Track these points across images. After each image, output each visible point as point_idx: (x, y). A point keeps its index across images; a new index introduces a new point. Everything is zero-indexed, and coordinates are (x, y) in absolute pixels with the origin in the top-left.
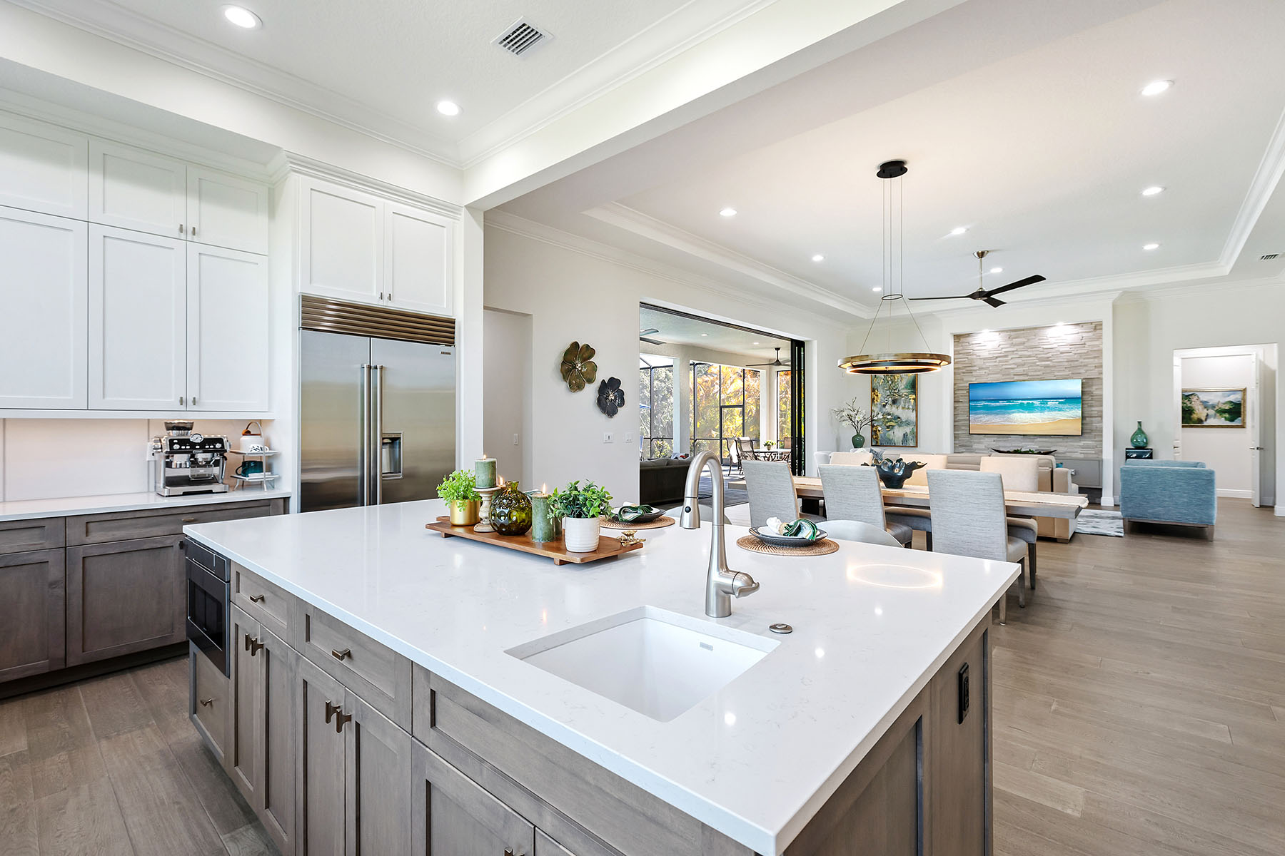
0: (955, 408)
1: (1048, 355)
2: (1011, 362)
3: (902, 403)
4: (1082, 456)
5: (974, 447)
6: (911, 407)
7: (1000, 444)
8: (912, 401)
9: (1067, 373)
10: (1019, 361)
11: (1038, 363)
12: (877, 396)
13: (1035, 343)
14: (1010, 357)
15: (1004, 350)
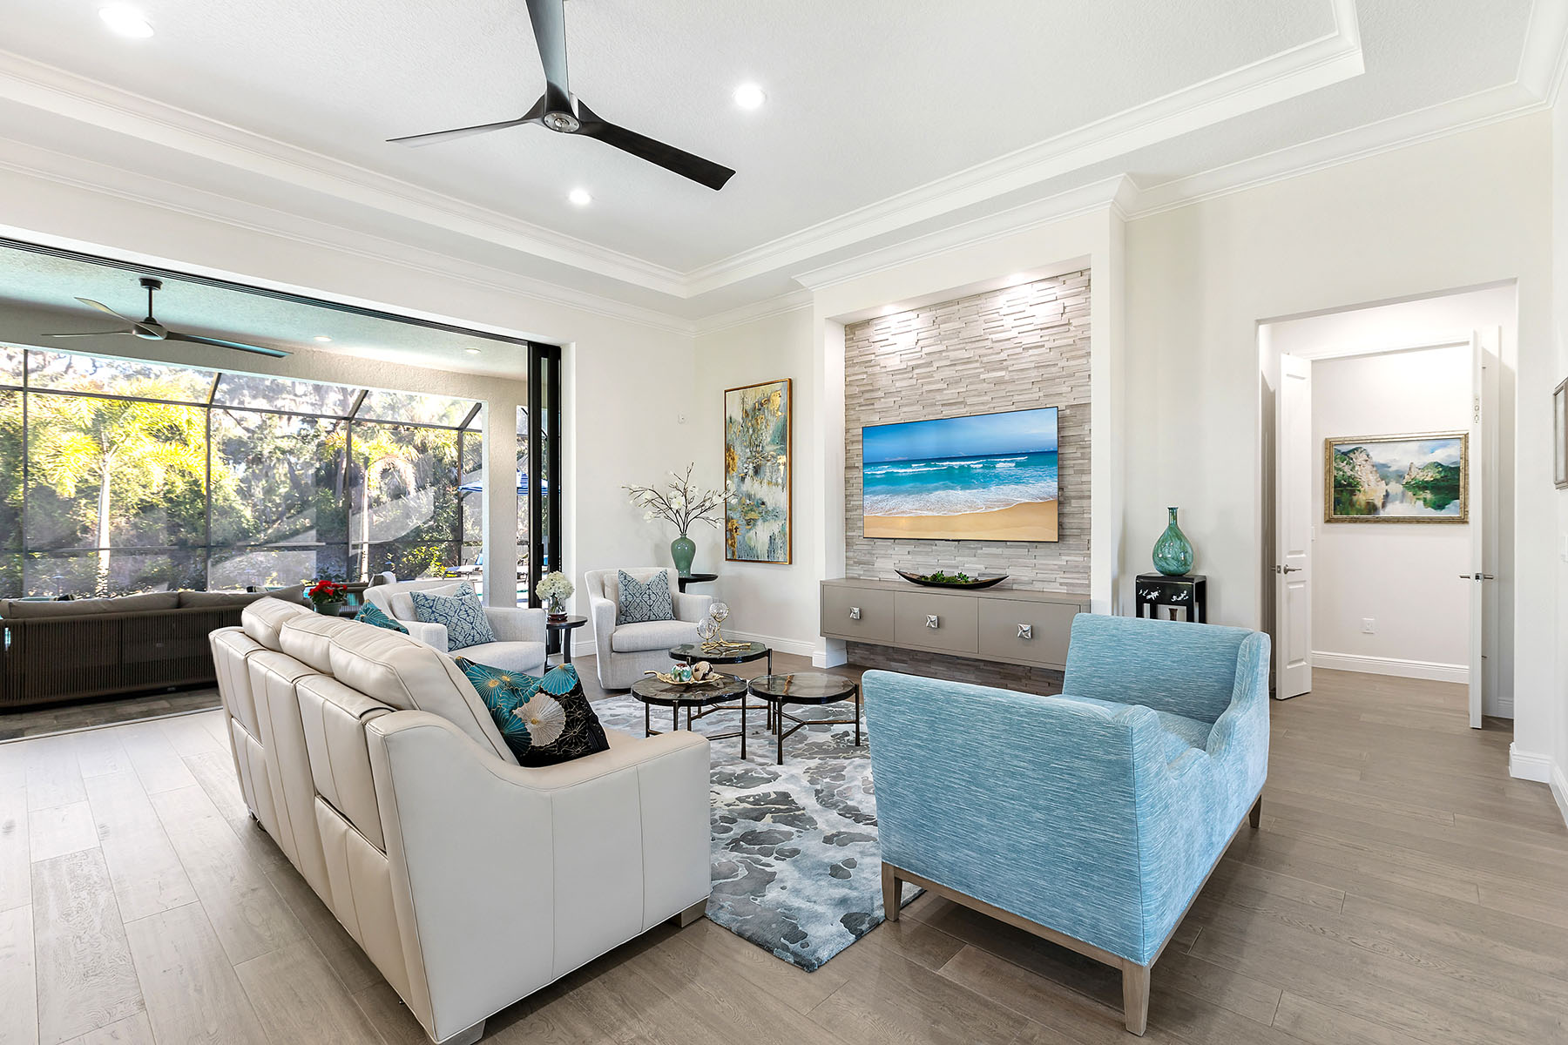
0: (847, 481)
1: (1003, 355)
2: (937, 376)
3: (768, 474)
4: (1064, 590)
6: (780, 481)
7: (920, 559)
8: (784, 468)
9: (1036, 396)
10: (949, 373)
11: (982, 377)
12: (733, 459)
13: (978, 329)
14: (936, 365)
15: (926, 350)
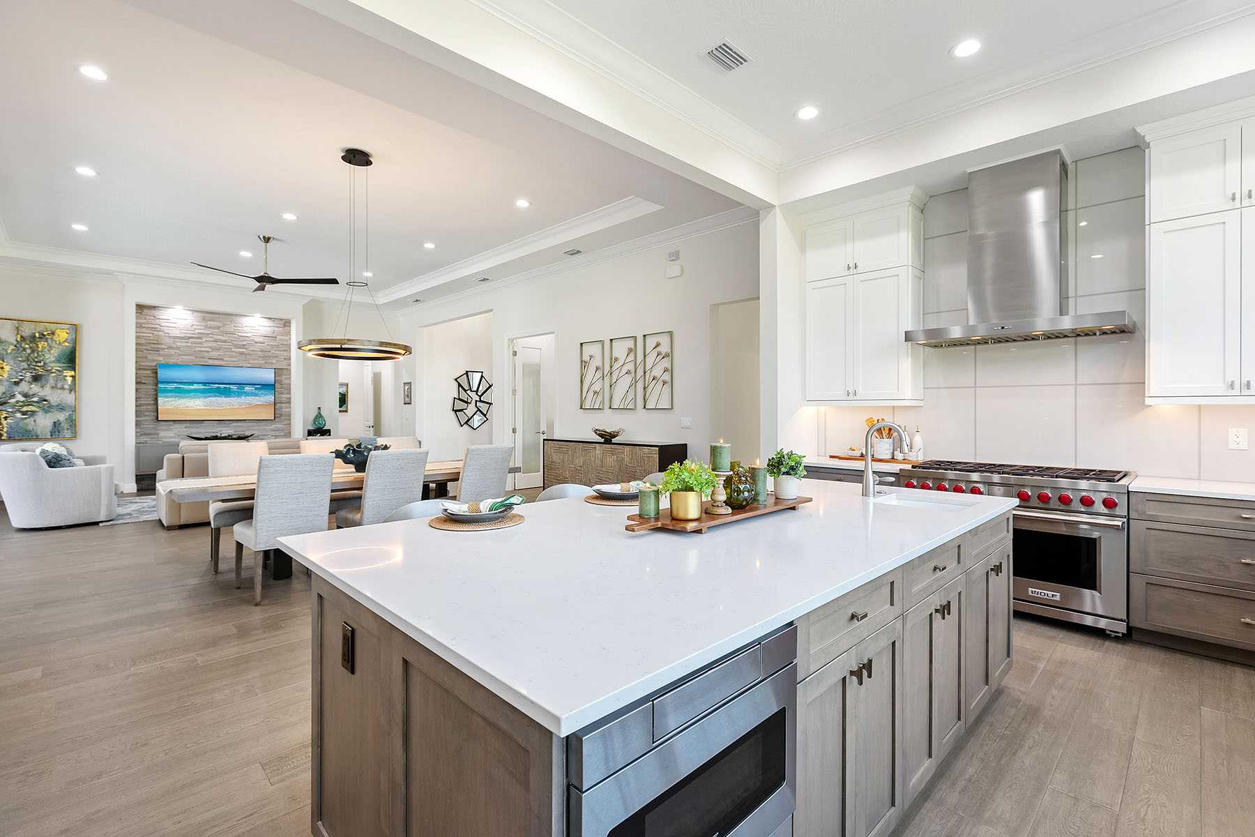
0: (138, 389)
1: (245, 343)
2: (205, 345)
3: (51, 382)
5: (160, 435)
6: (66, 386)
7: (193, 430)
8: (69, 380)
9: (261, 362)
10: (214, 345)
11: (233, 350)
13: (231, 328)
14: (204, 340)
15: (197, 331)
